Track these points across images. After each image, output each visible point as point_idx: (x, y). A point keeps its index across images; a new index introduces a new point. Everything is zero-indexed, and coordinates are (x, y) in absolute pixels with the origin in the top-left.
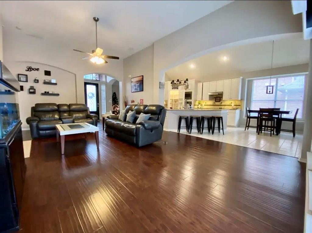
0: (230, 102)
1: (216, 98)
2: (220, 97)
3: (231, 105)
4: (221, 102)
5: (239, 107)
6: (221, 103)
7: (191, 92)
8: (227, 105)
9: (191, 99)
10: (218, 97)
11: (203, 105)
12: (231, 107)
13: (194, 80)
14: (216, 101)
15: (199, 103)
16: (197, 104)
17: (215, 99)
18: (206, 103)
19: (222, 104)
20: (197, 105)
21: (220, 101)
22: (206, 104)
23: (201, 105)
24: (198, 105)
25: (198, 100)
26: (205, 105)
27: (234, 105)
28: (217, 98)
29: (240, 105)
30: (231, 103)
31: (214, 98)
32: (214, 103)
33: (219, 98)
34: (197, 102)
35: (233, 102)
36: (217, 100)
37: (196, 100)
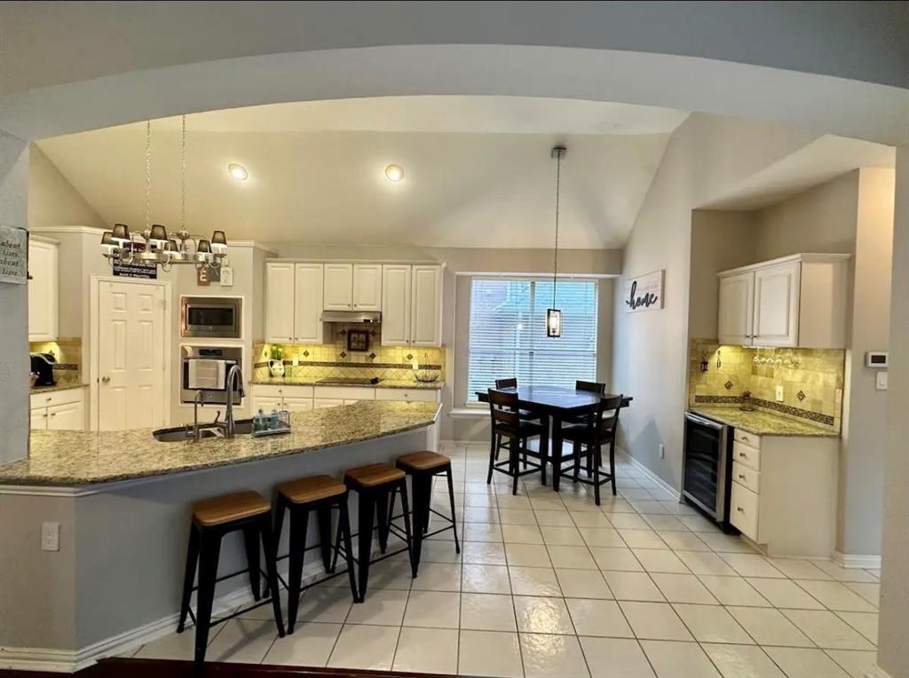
0: (407, 352)
1: (350, 332)
2: (366, 333)
3: (411, 367)
4: (368, 354)
5: (438, 372)
6: (373, 356)
7: (237, 302)
8: (395, 366)
9: (236, 334)
10: (358, 332)
11: (295, 363)
12: (410, 371)
13: (252, 243)
14: (350, 349)
15: (276, 356)
16: (267, 359)
17: (346, 337)
18: (306, 354)
19: (376, 360)
20: (266, 364)
21: (365, 349)
22: (309, 359)
23: (284, 363)
24: (272, 363)
25: (271, 340)
26: (301, 363)
27: (421, 367)
28: (353, 336)
29: (438, 367)
30: (410, 357)
31: (344, 332)
32: (343, 355)
33: (362, 337)
34: (267, 348)
35: (414, 353)
36: (354, 345)
37: (263, 342)
